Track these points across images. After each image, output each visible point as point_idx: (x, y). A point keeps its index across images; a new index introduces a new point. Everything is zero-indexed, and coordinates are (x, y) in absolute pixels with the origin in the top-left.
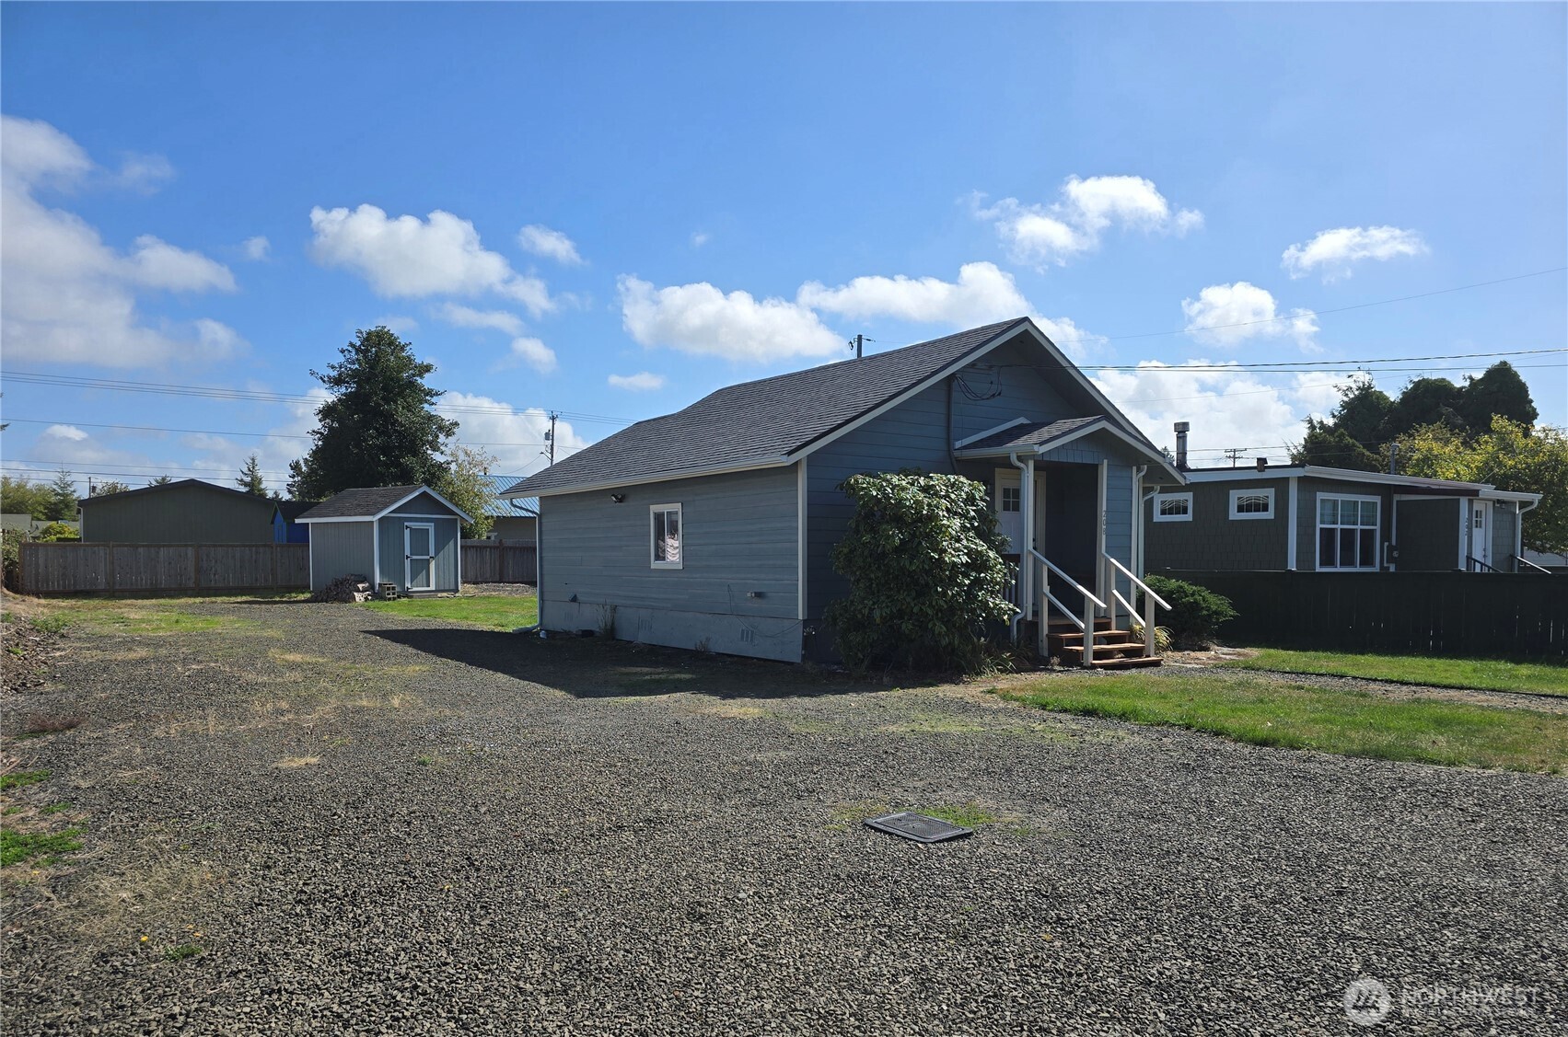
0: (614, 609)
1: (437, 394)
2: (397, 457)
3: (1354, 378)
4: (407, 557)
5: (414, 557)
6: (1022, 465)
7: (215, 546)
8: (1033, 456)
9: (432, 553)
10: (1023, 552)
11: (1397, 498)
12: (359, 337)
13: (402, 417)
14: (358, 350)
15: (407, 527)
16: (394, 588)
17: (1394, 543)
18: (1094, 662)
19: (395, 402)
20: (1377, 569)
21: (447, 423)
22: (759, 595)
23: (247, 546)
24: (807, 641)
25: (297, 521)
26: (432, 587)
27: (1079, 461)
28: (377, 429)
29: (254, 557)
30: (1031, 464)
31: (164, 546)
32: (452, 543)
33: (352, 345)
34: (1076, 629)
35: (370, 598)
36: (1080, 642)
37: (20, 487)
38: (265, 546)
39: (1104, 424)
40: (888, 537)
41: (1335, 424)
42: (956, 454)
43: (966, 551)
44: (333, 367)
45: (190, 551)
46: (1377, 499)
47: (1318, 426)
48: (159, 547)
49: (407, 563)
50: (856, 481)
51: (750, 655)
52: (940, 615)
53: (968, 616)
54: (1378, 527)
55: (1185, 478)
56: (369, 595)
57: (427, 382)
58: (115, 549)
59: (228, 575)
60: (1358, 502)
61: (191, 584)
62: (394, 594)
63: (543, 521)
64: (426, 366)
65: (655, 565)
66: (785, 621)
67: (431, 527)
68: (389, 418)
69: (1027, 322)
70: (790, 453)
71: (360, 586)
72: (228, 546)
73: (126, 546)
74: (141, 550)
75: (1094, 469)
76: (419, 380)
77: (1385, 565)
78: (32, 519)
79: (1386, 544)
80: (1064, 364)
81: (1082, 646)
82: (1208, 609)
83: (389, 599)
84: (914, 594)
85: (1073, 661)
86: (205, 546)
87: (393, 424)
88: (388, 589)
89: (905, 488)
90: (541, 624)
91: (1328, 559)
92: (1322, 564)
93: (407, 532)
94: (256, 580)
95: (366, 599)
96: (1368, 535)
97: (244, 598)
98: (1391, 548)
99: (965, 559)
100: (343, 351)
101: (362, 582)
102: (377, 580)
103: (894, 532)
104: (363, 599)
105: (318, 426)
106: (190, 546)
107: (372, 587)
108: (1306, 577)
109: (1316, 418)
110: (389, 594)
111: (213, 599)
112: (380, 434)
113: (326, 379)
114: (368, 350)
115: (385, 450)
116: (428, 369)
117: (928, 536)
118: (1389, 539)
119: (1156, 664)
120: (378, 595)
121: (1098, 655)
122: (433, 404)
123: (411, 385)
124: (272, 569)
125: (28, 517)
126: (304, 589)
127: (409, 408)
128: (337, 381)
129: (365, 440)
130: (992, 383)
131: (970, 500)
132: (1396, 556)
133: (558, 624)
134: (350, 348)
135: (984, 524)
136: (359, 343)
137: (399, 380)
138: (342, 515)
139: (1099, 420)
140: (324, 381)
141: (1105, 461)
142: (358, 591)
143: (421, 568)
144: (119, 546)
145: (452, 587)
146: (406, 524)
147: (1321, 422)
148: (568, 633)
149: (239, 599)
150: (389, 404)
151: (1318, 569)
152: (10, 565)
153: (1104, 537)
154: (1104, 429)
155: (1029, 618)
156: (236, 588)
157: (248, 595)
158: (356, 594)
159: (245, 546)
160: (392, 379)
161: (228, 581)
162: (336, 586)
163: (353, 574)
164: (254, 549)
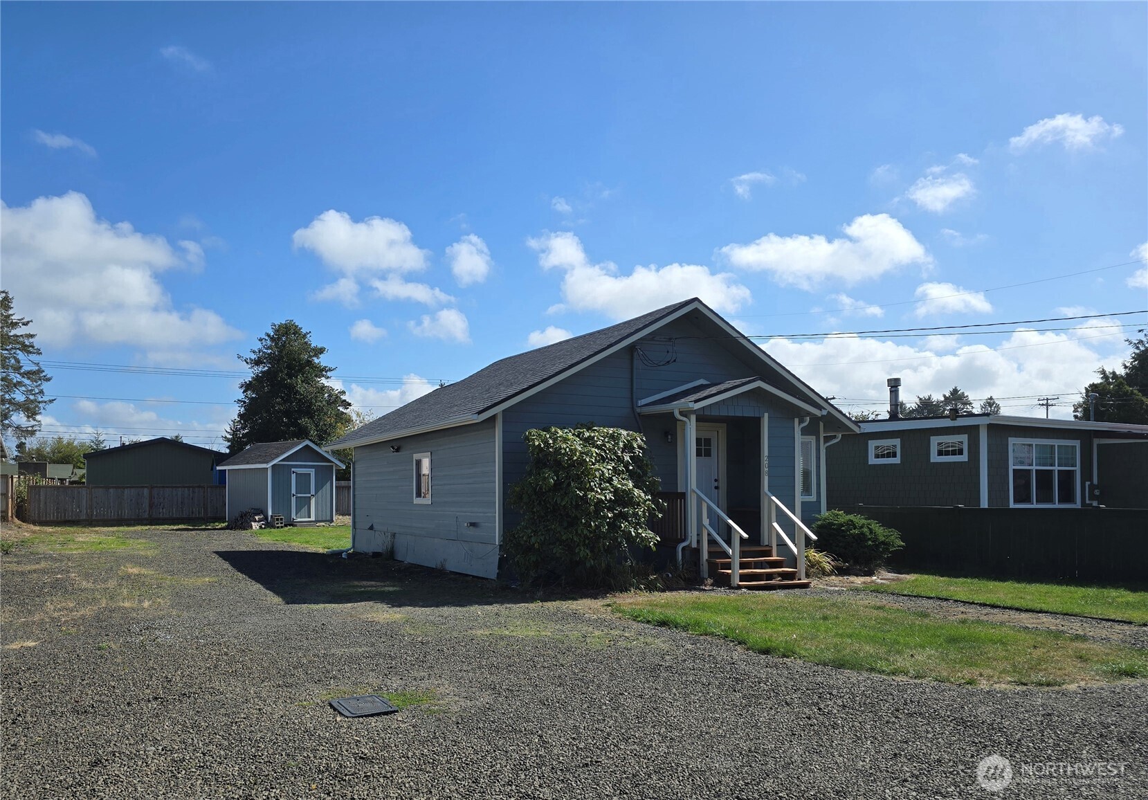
0: (394, 535)
1: (330, 370)
2: (296, 419)
3: (1145, 332)
4: (294, 495)
5: (299, 495)
6: (684, 419)
7: (163, 487)
8: (694, 412)
9: (313, 492)
10: (687, 490)
11: (1096, 442)
12: (272, 328)
13: (301, 388)
14: (272, 339)
15: (294, 472)
16: (281, 519)
17: (1095, 481)
18: (740, 583)
19: (296, 377)
20: (1078, 505)
21: (337, 392)
22: (473, 525)
24: (502, 561)
25: (218, 468)
26: (313, 518)
27: (739, 414)
28: (282, 398)
29: (191, 495)
30: (693, 418)
31: (127, 487)
32: (328, 484)
33: (268, 335)
34: (726, 555)
35: (263, 526)
36: (728, 566)
37: (69, 444)
38: (199, 487)
39: (760, 384)
40: (545, 479)
41: (1127, 374)
42: (638, 410)
43: (612, 490)
44: (254, 352)
45: (146, 491)
46: (1077, 443)
47: (1111, 376)
48: (124, 488)
49: (293, 499)
50: (530, 433)
51: (469, 573)
52: (587, 542)
53: (610, 543)
54: (1078, 469)
55: (860, 427)
56: (263, 524)
57: (322, 361)
58: (93, 490)
59: (173, 510)
60: (1055, 446)
61: (146, 516)
62: (282, 523)
63: (356, 467)
64: (321, 349)
65: (417, 501)
66: (489, 545)
67: (312, 472)
68: (291, 388)
69: (696, 302)
70: (479, 413)
71: (257, 518)
72: (172, 487)
73: (101, 487)
74: (111, 490)
75: (757, 422)
76: (316, 360)
77: (1087, 502)
78: (74, 468)
79: (1088, 483)
80: (735, 335)
81: (730, 569)
82: (875, 540)
83: (278, 527)
84: (565, 524)
85: (723, 582)
86: (156, 487)
87: (295, 394)
88: (277, 520)
89: (569, 441)
90: (353, 547)
91: (1023, 495)
92: (1016, 501)
93: (293, 476)
94: (193, 513)
95: (261, 527)
96: (1067, 477)
97: (180, 527)
98: (1092, 487)
99: (610, 496)
100: (261, 340)
101: (258, 514)
102: (270, 513)
103: (549, 475)
104: (258, 527)
105: (241, 396)
106: (146, 487)
107: (266, 518)
108: (999, 513)
109: (1108, 370)
110: (277, 524)
111: (158, 527)
112: (285, 402)
113: (249, 361)
114: (279, 339)
115: (287, 413)
116: (321, 351)
117: (578, 478)
118: (1091, 479)
119: (805, 586)
120: (269, 525)
121: (743, 578)
122: (328, 378)
123: (309, 363)
124: (204, 505)
125: (71, 466)
126: (222, 520)
127: (306, 381)
128: (257, 362)
129: (273, 407)
130: (668, 352)
131: (628, 447)
132: (1098, 494)
133: (364, 547)
134: (267, 338)
135: (639, 467)
136: (272, 334)
137: (300, 360)
138: (248, 463)
139: (754, 381)
140: (247, 363)
141: (766, 415)
142: (255, 521)
143: (304, 503)
144: (96, 487)
145: (328, 518)
146: (293, 470)
147: (1114, 373)
148: (366, 554)
149: (175, 528)
150: (291, 378)
151: (1012, 505)
152: (21, 501)
153: (766, 478)
154: (759, 388)
155: (694, 545)
156: (178, 519)
157: (184, 524)
158: (253, 524)
159: (185, 487)
160: (295, 360)
161: (173, 514)
162: (242, 517)
163: (252, 509)
164: (191, 489)
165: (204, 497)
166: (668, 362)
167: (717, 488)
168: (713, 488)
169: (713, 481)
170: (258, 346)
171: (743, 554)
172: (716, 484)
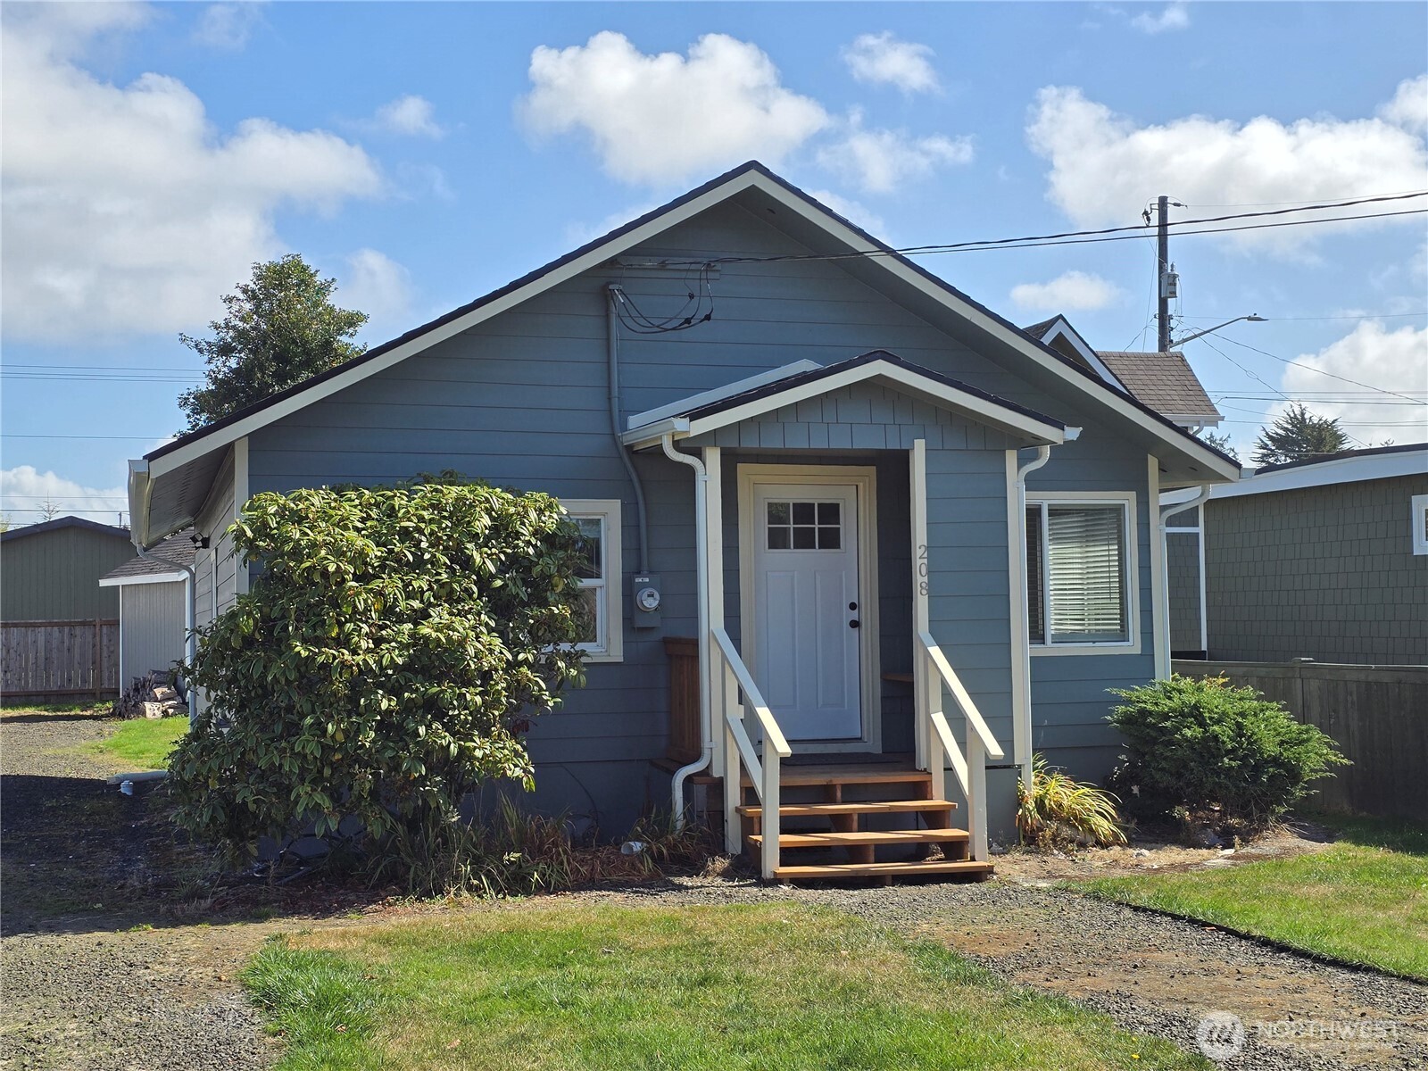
6: (689, 459)
12: (254, 274)
14: (252, 297)
18: (780, 870)
23: (57, 624)
25: (103, 583)
29: (66, 641)
33: (245, 289)
34: (756, 799)
35: (171, 711)
38: (83, 624)
39: (883, 367)
44: (215, 327)
59: (27, 675)
71: (159, 692)
72: (27, 626)
81: (761, 832)
94: (69, 681)
95: (165, 714)
97: (30, 711)
101: (160, 684)
104: (159, 714)
113: (204, 346)
114: (267, 296)
121: (793, 854)
124: (95, 662)
126: (109, 696)
128: (222, 349)
130: (691, 296)
134: (241, 295)
136: (252, 286)
138: (151, 571)
140: (201, 351)
141: (918, 444)
153: (923, 601)
154: (880, 379)
155: (717, 773)
156: (38, 694)
157: (37, 705)
158: (148, 705)
159: (52, 625)
160: (294, 342)
161: (27, 682)
162: (136, 690)
163: (154, 672)
164: (66, 629)
165: (94, 646)
166: (688, 321)
167: (855, 624)
168: (846, 624)
169: (846, 606)
170: (222, 314)
171: (787, 795)
172: (854, 615)
